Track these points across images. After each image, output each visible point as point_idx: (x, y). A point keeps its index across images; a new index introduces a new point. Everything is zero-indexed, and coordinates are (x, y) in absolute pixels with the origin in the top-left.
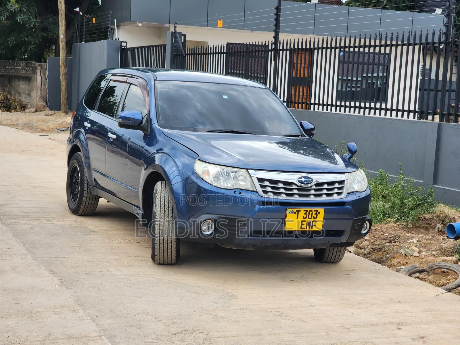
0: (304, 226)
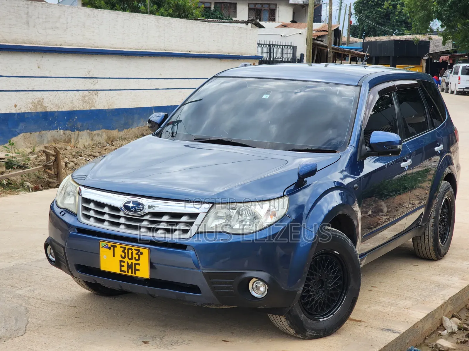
0: (125, 269)
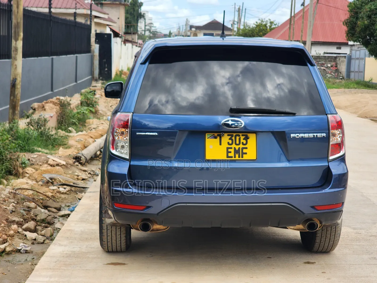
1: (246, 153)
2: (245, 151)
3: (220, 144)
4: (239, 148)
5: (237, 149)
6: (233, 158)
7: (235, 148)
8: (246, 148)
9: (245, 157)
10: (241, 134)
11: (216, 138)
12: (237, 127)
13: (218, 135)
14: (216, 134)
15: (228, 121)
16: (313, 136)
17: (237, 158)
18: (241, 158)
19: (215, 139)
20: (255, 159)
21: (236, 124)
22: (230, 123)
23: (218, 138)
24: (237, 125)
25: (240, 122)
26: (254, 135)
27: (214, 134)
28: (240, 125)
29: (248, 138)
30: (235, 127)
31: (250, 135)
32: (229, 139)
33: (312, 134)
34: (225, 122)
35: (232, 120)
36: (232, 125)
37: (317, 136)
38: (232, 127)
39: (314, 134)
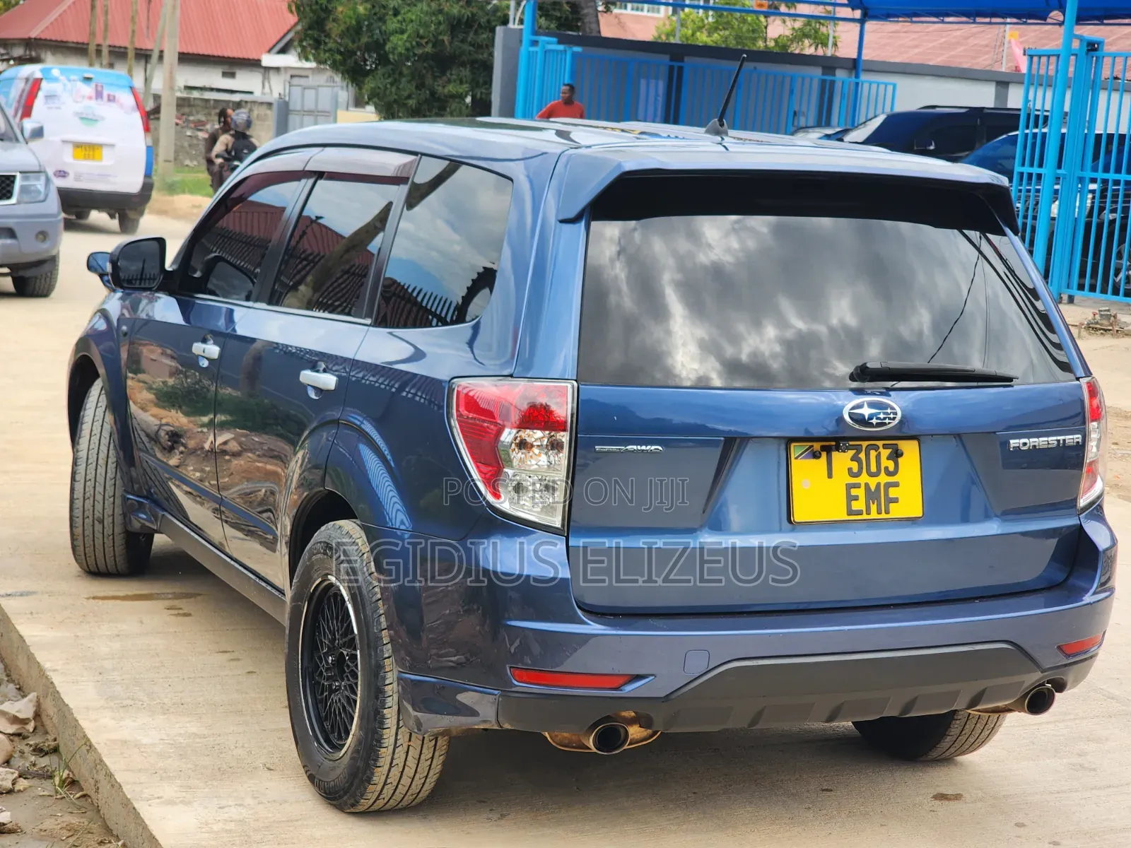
1: (896, 500)
2: (893, 492)
3: (830, 476)
4: (878, 485)
5: (873, 488)
6: (865, 516)
7: (867, 485)
8: (896, 485)
9: (896, 511)
10: (880, 443)
11: (816, 456)
12: (885, 424)
13: (824, 448)
14: (817, 446)
15: (860, 406)
16: (1056, 442)
17: (874, 515)
18: (883, 516)
19: (815, 460)
20: (921, 515)
21: (882, 416)
22: (866, 411)
23: (824, 454)
24: (885, 419)
25: (892, 408)
26: (915, 444)
27: (812, 446)
28: (892, 416)
29: (902, 455)
30: (879, 425)
31: (904, 446)
32: (852, 460)
33: (1055, 438)
34: (853, 408)
35: (871, 405)
36: (871, 417)
37: (1064, 440)
38: (871, 425)
39: (1059, 438)
